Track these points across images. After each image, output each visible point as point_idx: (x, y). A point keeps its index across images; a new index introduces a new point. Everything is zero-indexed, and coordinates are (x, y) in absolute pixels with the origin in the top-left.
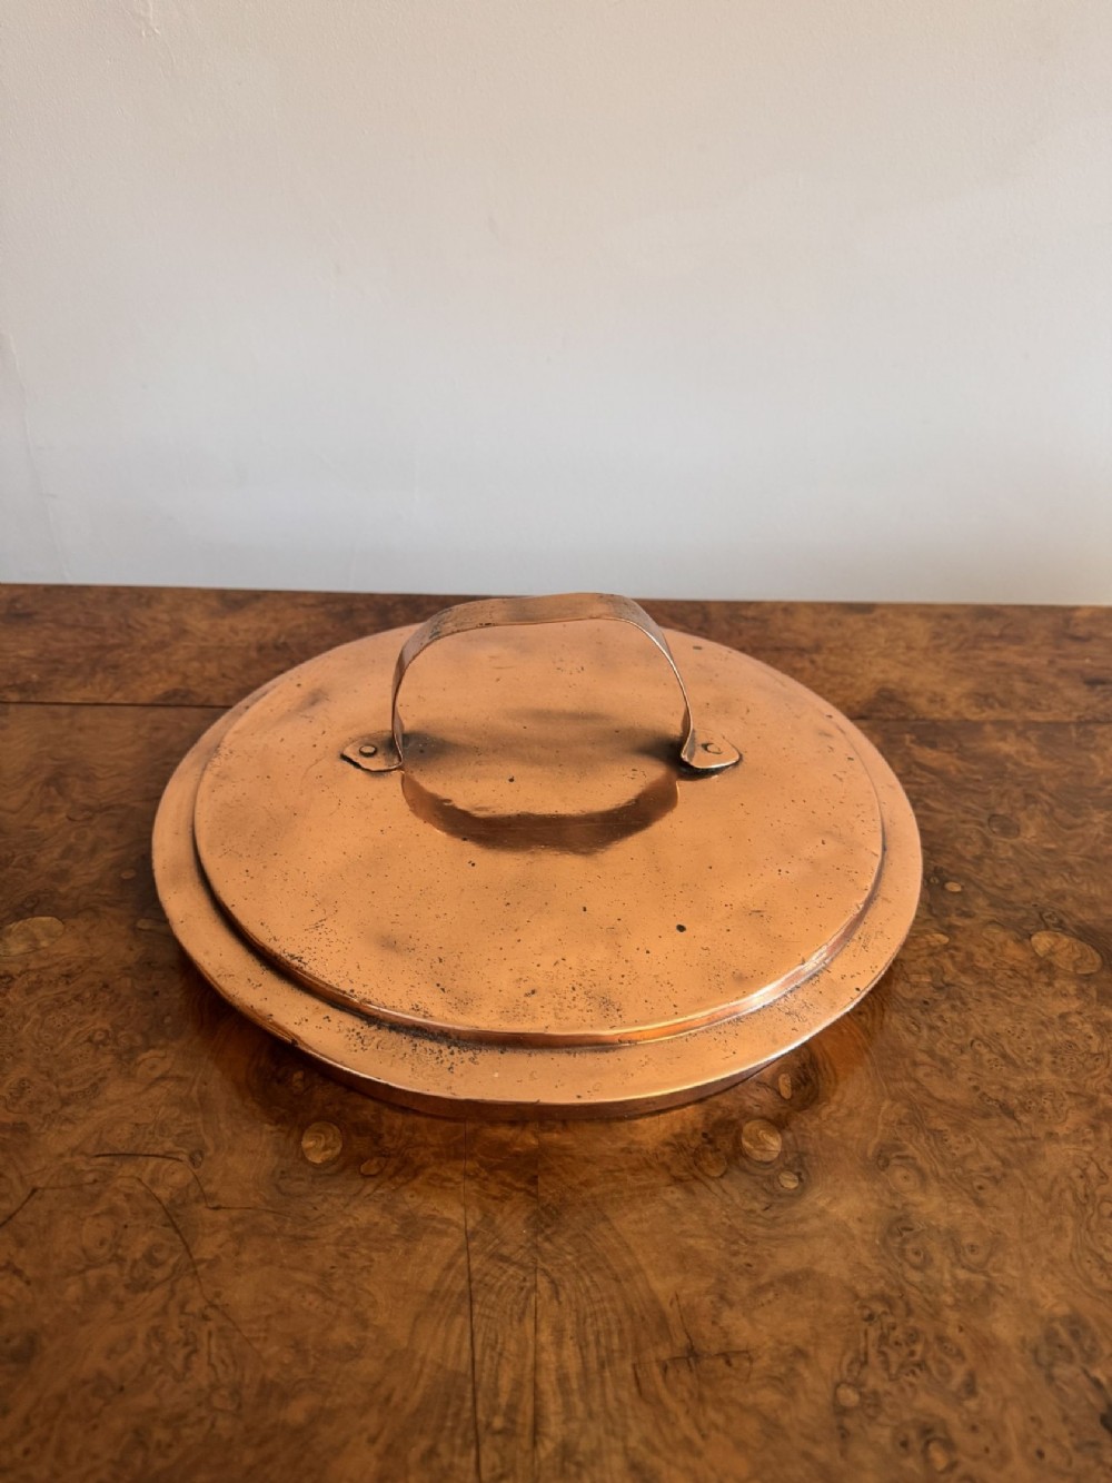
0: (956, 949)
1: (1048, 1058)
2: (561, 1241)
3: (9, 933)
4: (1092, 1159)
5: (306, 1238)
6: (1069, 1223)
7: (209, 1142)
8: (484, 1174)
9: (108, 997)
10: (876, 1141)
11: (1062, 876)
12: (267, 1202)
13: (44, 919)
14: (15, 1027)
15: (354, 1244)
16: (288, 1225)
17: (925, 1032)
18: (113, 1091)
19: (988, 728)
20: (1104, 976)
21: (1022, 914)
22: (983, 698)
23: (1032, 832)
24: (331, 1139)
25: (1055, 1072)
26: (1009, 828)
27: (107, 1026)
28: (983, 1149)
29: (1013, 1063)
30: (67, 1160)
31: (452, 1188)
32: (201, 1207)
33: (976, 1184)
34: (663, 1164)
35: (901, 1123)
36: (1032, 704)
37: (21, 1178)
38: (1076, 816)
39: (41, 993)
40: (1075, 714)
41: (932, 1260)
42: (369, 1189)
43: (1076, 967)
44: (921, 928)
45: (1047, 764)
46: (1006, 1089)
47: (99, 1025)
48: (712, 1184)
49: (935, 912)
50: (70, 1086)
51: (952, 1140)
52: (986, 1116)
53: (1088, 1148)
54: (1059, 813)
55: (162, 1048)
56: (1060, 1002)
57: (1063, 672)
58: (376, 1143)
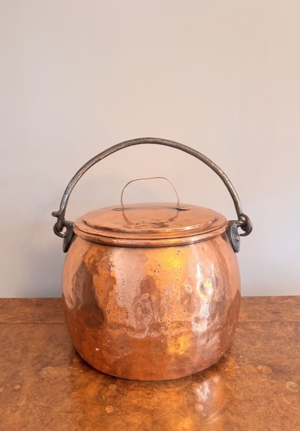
0: (241, 369)
1: (260, 390)
2: (158, 426)
3: (43, 370)
4: (268, 409)
5: (107, 427)
6: (262, 422)
7: (86, 409)
8: (142, 414)
9: (64, 382)
10: (223, 407)
11: (265, 354)
12: (99, 420)
13: (50, 367)
14: (46, 388)
15: (117, 428)
16: (103, 424)
17: (234, 386)
18: (66, 401)
19: (250, 323)
20: (273, 374)
21: (256, 362)
22: (249, 317)
23: (259, 345)
24: (111, 409)
25: (261, 393)
26: (253, 344)
27: (65, 388)
28: (245, 408)
29: (253, 392)
30: (58, 413)
31: (136, 417)
32: (86, 421)
33: (243, 415)
34: (179, 412)
35: (228, 403)
36: (260, 318)
37: (49, 417)
38: (269, 341)
39: (50, 382)
40: (270, 320)
41: (234, 429)
42: (119, 418)
43: (267, 372)
44: (234, 365)
45: (263, 331)
46: (251, 396)
47: (63, 388)
48: (189, 415)
49: (237, 362)
50: (58, 399)
51: (239, 406)
52: (246, 402)
53: (267, 407)
54: (265, 341)
55: (76, 392)
56: (263, 379)
57: (268, 311)
58: (120, 409)
